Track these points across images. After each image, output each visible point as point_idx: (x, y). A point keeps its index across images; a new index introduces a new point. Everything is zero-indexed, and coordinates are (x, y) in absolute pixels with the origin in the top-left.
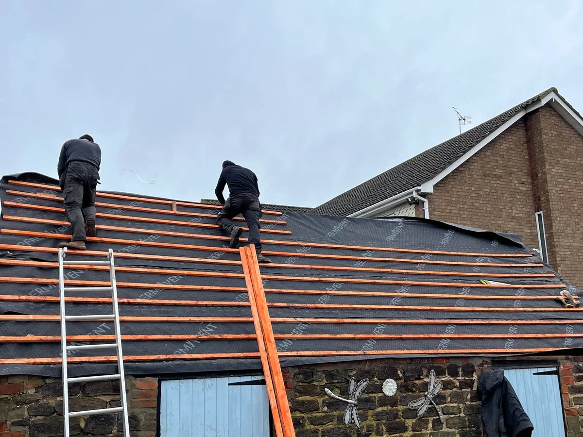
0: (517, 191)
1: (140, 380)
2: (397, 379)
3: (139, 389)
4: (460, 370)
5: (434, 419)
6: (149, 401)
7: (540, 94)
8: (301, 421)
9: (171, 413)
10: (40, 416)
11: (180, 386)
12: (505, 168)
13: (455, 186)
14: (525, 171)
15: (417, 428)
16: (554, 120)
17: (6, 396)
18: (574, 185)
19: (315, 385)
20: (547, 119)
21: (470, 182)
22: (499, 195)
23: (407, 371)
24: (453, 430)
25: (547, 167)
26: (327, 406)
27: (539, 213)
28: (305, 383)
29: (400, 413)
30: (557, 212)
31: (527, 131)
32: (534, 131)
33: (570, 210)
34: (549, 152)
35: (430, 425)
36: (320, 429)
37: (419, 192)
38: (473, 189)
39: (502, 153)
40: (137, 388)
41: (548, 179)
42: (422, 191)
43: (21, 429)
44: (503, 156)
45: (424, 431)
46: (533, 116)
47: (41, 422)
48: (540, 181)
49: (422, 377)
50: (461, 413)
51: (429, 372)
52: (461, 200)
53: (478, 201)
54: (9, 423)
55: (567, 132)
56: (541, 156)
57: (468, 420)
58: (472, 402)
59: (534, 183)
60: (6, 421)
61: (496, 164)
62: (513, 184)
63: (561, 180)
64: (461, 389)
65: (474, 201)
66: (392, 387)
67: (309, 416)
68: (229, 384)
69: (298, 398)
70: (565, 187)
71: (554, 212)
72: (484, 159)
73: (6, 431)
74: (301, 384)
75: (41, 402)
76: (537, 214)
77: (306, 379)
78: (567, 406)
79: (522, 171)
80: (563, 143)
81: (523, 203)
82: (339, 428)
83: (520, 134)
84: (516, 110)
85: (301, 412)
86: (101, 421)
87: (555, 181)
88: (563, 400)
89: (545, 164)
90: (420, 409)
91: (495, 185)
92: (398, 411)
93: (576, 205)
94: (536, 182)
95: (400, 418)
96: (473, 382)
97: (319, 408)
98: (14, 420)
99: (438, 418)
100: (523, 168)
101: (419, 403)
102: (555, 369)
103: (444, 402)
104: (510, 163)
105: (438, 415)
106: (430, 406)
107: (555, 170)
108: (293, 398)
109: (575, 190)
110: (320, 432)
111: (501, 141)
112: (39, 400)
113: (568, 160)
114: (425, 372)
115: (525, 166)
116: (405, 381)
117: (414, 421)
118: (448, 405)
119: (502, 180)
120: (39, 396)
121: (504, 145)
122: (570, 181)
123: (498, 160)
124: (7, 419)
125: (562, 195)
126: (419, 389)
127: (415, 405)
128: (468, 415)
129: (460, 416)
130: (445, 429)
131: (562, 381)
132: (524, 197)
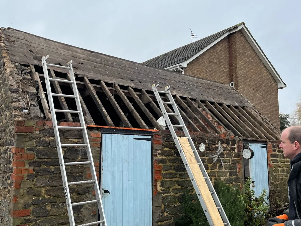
0: (223, 72)
1: (92, 132)
2: (205, 144)
3: (92, 137)
4: (230, 142)
5: (219, 165)
6: (97, 144)
7: (238, 25)
8: (165, 160)
9: (108, 151)
10: (42, 146)
11: (111, 137)
12: (218, 59)
13: (196, 65)
14: (227, 62)
15: (213, 168)
16: (242, 38)
17: (25, 133)
18: (248, 71)
19: (171, 143)
20: (239, 37)
21: (203, 64)
22: (215, 72)
23: (209, 140)
24: (226, 170)
25: (238, 61)
26: (176, 154)
27: (232, 83)
28: (167, 142)
29: (206, 160)
30: (240, 83)
31: (229, 42)
32: (233, 42)
33: (245, 83)
34: (239, 53)
35: (218, 167)
36: (173, 165)
37: (181, 67)
38: (204, 68)
39: (217, 52)
40: (91, 136)
41: (238, 66)
42: (182, 66)
43: (32, 152)
44: (218, 53)
45: (215, 170)
46: (232, 35)
47: (42, 150)
48: (233, 68)
49: (215, 144)
50: (230, 162)
51: (218, 142)
52: (198, 73)
53: (206, 74)
54: (25, 148)
55: (247, 45)
56: (235, 55)
57: (233, 166)
58: (234, 158)
59: (230, 68)
60: (24, 147)
61: (215, 57)
62: (221, 68)
63: (243, 68)
64: (230, 151)
65: (204, 74)
66: (203, 148)
67: (168, 158)
68: (134, 139)
69: (164, 149)
70: (244, 71)
71: (239, 83)
72: (210, 53)
73: (24, 153)
74: (165, 142)
75: (42, 139)
76: (230, 83)
77: (167, 140)
78: (269, 163)
79: (225, 62)
80: (245, 50)
81: (225, 78)
82: (181, 165)
83: (226, 44)
84: (225, 31)
85: (165, 156)
86: (73, 152)
87: (240, 68)
88: (268, 160)
89: (237, 59)
90: (214, 159)
91: (214, 67)
92: (205, 159)
93: (248, 81)
94: (231, 68)
95: (206, 163)
96: (235, 148)
97: (173, 155)
98: (28, 147)
99: (221, 164)
100: (226, 60)
101: (214, 156)
102: (265, 146)
103: (224, 157)
104: (221, 57)
105: (221, 163)
106: (218, 158)
107: (241, 63)
108: (162, 148)
109: (248, 74)
110: (173, 167)
111: (218, 46)
112: (41, 137)
113: (246, 59)
114: (217, 142)
115: (227, 59)
116: (208, 145)
117: (211, 165)
118: (225, 158)
119: (217, 65)
120: (41, 135)
121: (219, 48)
122: (246, 69)
123: (215, 55)
124: (25, 146)
125: (243, 75)
126: (214, 150)
127: (213, 157)
128: (232, 164)
129: (229, 164)
130: (223, 170)
131: (268, 151)
132: (226, 75)
